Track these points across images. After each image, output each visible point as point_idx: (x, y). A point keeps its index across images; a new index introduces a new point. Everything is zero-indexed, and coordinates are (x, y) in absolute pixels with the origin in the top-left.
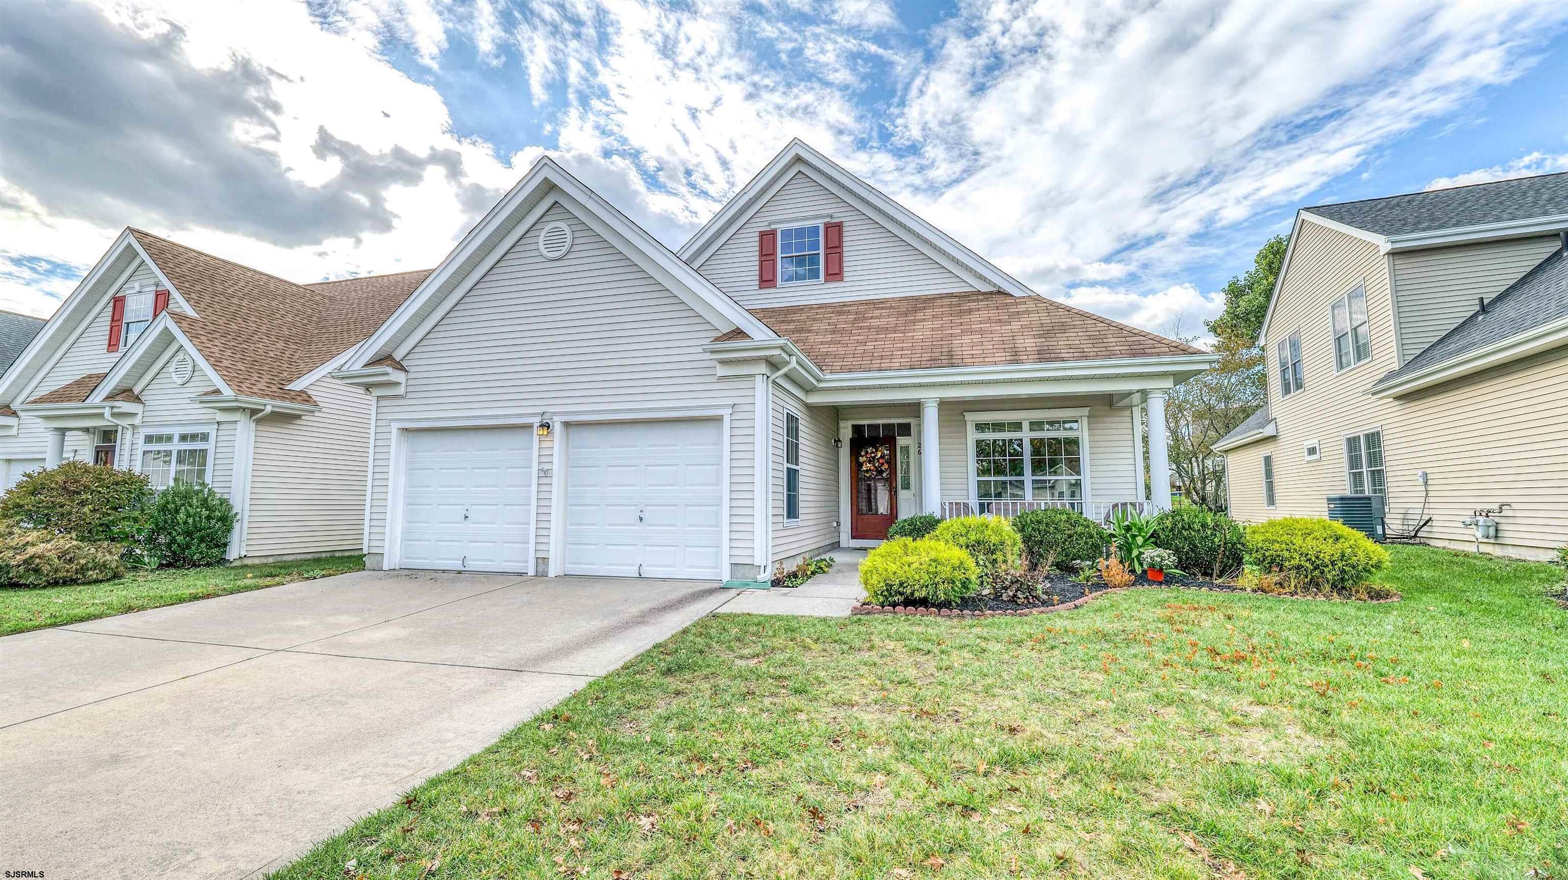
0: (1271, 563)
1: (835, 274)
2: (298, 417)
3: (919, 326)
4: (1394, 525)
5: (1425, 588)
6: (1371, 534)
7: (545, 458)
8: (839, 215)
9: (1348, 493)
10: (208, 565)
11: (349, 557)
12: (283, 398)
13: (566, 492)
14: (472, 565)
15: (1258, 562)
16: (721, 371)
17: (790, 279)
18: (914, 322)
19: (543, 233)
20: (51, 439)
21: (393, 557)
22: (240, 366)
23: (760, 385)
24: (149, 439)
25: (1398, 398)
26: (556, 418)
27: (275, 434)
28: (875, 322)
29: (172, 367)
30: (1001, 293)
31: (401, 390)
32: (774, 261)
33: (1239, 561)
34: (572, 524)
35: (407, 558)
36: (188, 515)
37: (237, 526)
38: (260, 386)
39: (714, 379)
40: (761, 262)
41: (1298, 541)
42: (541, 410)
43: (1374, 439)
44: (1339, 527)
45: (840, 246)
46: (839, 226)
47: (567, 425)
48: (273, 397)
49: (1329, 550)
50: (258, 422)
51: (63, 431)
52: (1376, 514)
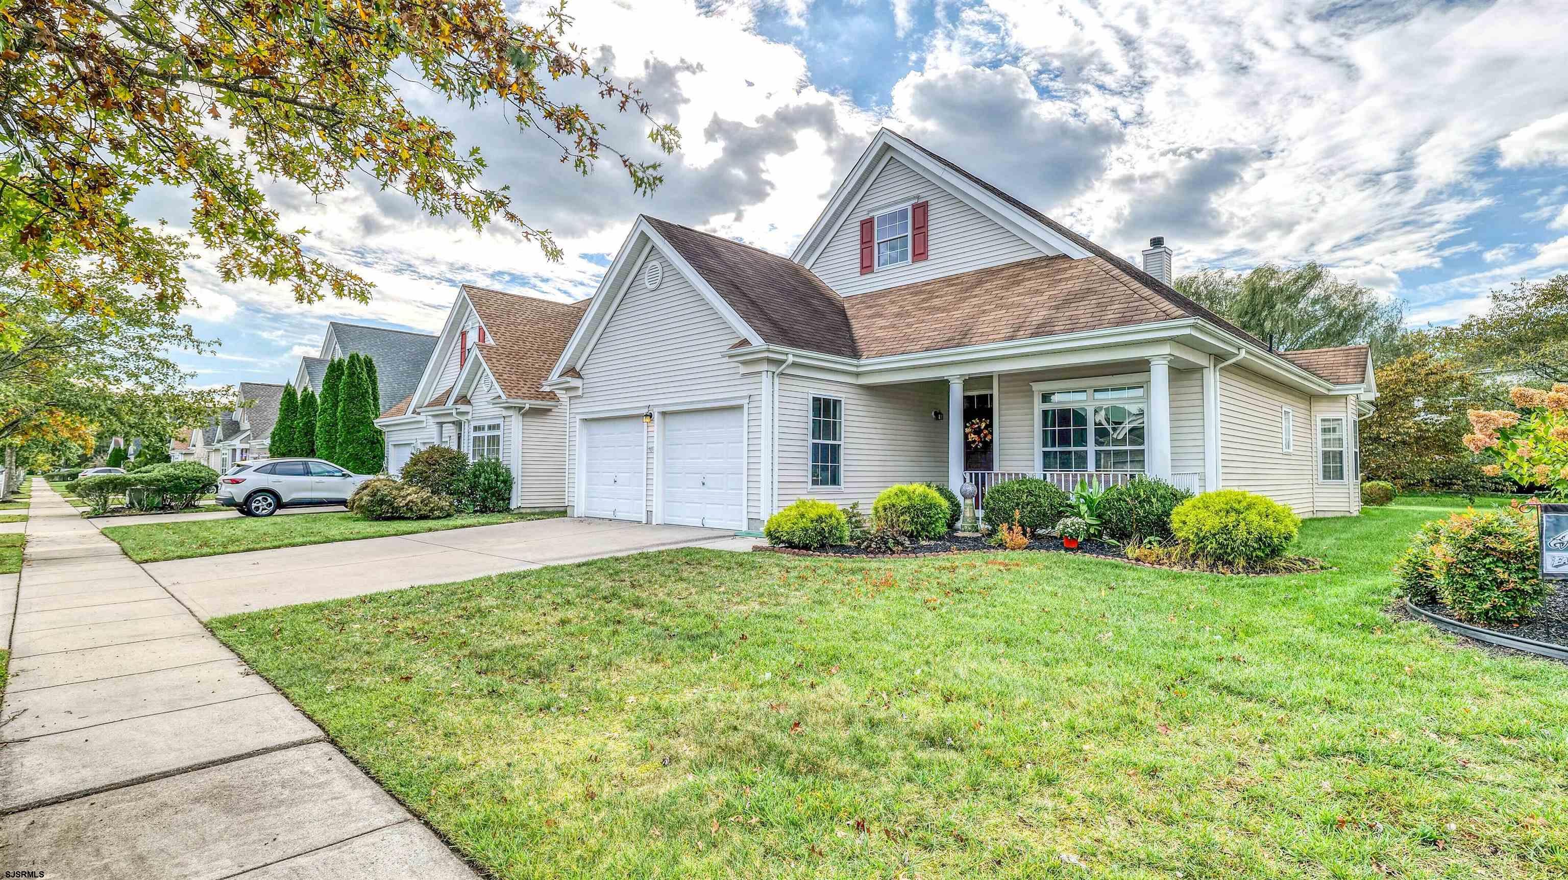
1: (920, 254)
2: (550, 410)
7: (650, 438)
8: (925, 194)
10: (499, 512)
11: (560, 510)
12: (537, 398)
13: (664, 463)
14: (620, 516)
16: (743, 370)
17: (885, 263)
19: (647, 270)
20: (435, 429)
21: (580, 510)
22: (514, 377)
23: (766, 379)
24: (476, 429)
26: (655, 410)
27: (536, 423)
29: (482, 381)
30: (1065, 257)
31: (580, 393)
32: (872, 247)
34: (664, 487)
36: (486, 479)
37: (514, 486)
38: (524, 390)
39: (738, 376)
40: (862, 250)
42: (647, 404)
45: (925, 225)
46: (925, 206)
47: (664, 414)
48: (530, 398)
50: (524, 415)
51: (441, 424)
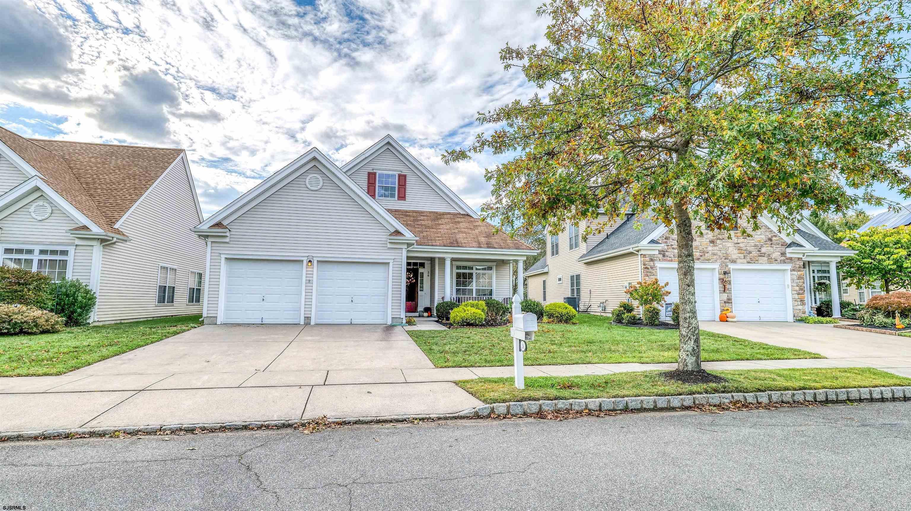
0: (550, 316)
1: (402, 197)
3: (441, 227)
4: (582, 308)
5: (585, 322)
6: (575, 308)
7: (309, 275)
8: (405, 172)
9: (570, 296)
11: (145, 321)
13: (320, 290)
14: (265, 321)
15: (548, 315)
16: (389, 246)
17: (382, 196)
18: (439, 224)
19: (308, 178)
21: (220, 319)
23: (404, 252)
24: (9, 251)
25: (585, 263)
26: (314, 259)
28: (423, 223)
29: (31, 209)
30: (468, 215)
31: (228, 240)
32: (375, 187)
33: (542, 315)
34: (319, 303)
35: (227, 319)
39: (386, 248)
40: (369, 186)
41: (557, 309)
42: (307, 255)
43: (578, 277)
44: (567, 305)
45: (405, 185)
46: (405, 176)
47: (318, 261)
49: (564, 311)
52: (577, 304)
